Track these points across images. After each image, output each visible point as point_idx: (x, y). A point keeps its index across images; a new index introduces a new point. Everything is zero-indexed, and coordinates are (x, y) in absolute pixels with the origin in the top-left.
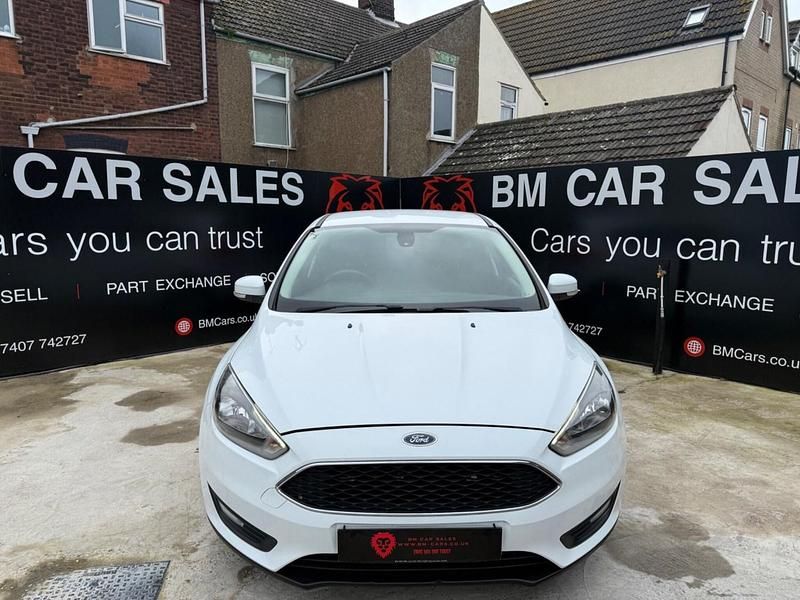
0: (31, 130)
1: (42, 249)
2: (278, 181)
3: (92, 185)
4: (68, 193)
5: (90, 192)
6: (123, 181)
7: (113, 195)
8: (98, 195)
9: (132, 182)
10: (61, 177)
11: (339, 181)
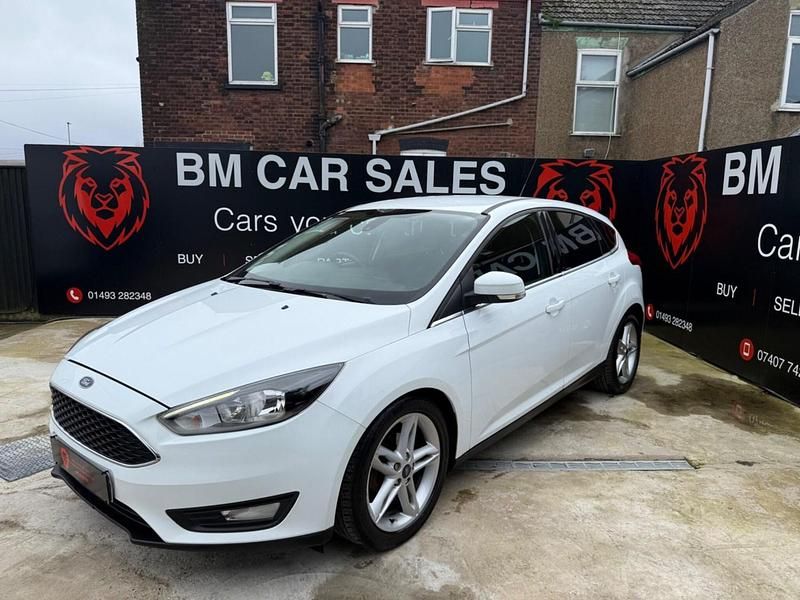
0: (375, 137)
1: (273, 227)
2: (477, 171)
3: (310, 180)
4: (293, 186)
5: (308, 184)
6: (334, 175)
7: (325, 187)
8: (314, 187)
9: (341, 176)
10: (288, 173)
11: (552, 167)
